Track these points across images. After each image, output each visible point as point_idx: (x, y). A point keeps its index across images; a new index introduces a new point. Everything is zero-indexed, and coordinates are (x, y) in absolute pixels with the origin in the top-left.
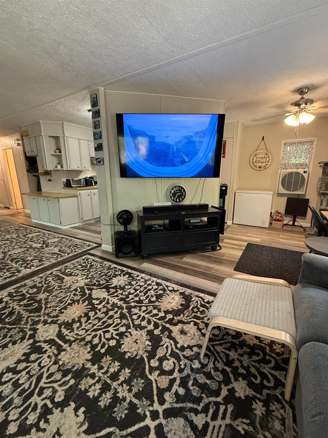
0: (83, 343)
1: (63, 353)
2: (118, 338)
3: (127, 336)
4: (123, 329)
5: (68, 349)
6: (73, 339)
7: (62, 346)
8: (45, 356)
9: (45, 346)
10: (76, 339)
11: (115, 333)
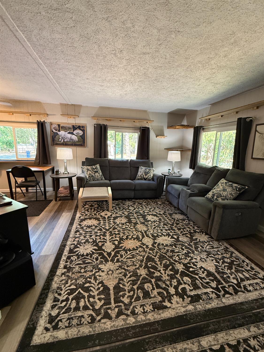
0: (137, 229)
1: (145, 230)
2: (125, 224)
3: (122, 223)
4: (120, 225)
5: (143, 230)
6: (139, 232)
7: (144, 232)
8: (151, 233)
9: (150, 236)
10: (138, 231)
11: (124, 226)
